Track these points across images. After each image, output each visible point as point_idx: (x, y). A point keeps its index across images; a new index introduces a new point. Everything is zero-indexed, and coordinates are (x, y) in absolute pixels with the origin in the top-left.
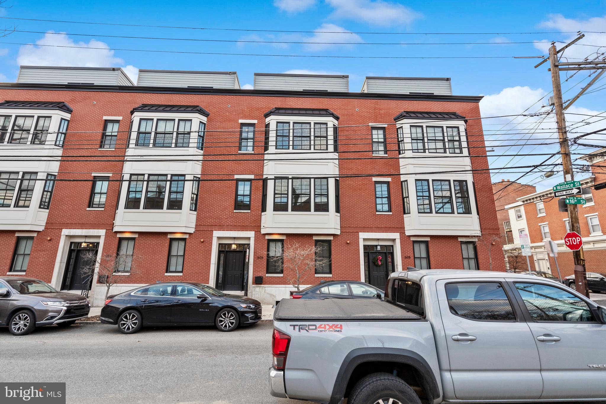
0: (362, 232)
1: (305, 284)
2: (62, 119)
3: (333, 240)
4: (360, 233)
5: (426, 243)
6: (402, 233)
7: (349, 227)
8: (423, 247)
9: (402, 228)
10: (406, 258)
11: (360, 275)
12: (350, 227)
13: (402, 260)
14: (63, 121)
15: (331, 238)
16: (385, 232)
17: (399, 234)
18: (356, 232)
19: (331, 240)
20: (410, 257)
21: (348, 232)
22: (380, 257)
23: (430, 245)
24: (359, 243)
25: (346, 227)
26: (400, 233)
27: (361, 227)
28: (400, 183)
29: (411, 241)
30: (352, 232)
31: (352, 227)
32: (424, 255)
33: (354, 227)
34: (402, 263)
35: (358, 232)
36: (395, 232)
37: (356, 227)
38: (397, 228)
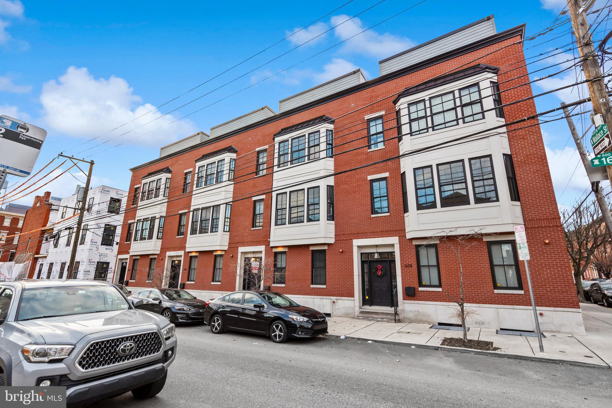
0: (356, 239)
1: (302, 295)
2: (167, 178)
3: (327, 249)
4: (354, 240)
5: (435, 246)
6: (402, 236)
7: (342, 234)
8: (432, 251)
9: (401, 230)
10: (406, 266)
11: (354, 286)
12: (344, 234)
13: (401, 270)
15: (326, 248)
16: (382, 237)
17: (398, 237)
18: (350, 239)
19: (326, 250)
20: (411, 266)
21: (342, 240)
22: (379, 265)
23: (439, 249)
24: (353, 251)
25: (340, 235)
26: (399, 237)
27: (355, 234)
28: (400, 176)
29: (414, 245)
30: (346, 240)
31: (346, 234)
32: (433, 262)
33: (347, 234)
34: (402, 273)
35: (352, 240)
36: (393, 236)
37: (350, 234)
38: (395, 231)
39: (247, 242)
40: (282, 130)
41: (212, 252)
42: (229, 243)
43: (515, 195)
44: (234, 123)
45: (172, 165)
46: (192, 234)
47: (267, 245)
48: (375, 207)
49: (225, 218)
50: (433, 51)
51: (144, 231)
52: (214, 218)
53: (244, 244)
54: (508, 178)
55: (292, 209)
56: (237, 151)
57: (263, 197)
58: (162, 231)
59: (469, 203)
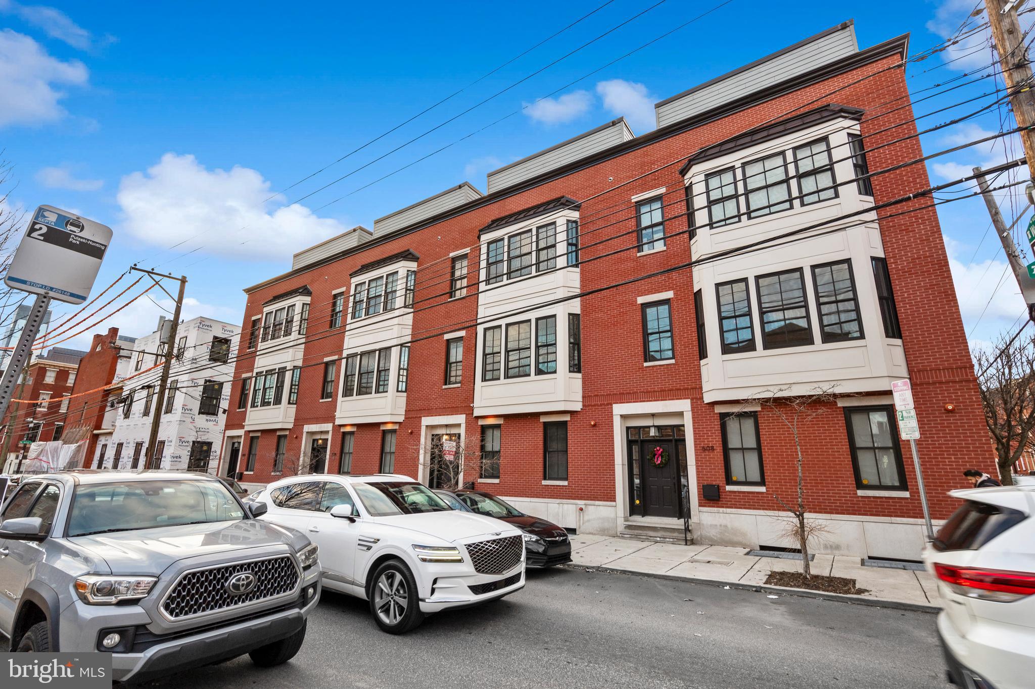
0: (617, 403)
1: (528, 497)
2: (304, 304)
3: (569, 421)
4: (614, 406)
5: (753, 415)
6: (696, 398)
7: (595, 396)
8: (749, 425)
9: (696, 388)
10: (704, 449)
12: (597, 395)
13: (696, 455)
14: (305, 306)
15: (567, 418)
16: (662, 400)
17: (689, 401)
18: (608, 404)
19: (567, 421)
20: (712, 449)
21: (595, 405)
22: (658, 448)
23: (760, 420)
24: (613, 424)
25: (591, 396)
26: (692, 399)
27: (616, 394)
28: (692, 297)
29: (717, 414)
30: (601, 405)
31: (601, 395)
32: (751, 442)
33: (603, 395)
34: (696, 461)
35: (611, 405)
36: (681, 399)
37: (607, 395)
38: (685, 389)
39: (436, 409)
40: (493, 222)
41: (377, 425)
42: (406, 411)
43: (893, 328)
44: (414, 211)
45: (313, 281)
46: (345, 396)
47: (469, 414)
48: (650, 350)
49: (400, 369)
50: (748, 85)
51: (268, 391)
52: (380, 369)
53: (430, 412)
54: (881, 298)
55: (510, 353)
56: (418, 258)
57: (462, 333)
58: (296, 391)
59: (811, 342)
